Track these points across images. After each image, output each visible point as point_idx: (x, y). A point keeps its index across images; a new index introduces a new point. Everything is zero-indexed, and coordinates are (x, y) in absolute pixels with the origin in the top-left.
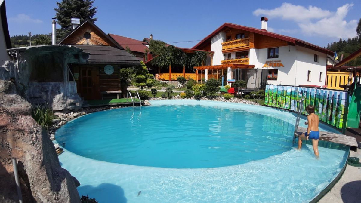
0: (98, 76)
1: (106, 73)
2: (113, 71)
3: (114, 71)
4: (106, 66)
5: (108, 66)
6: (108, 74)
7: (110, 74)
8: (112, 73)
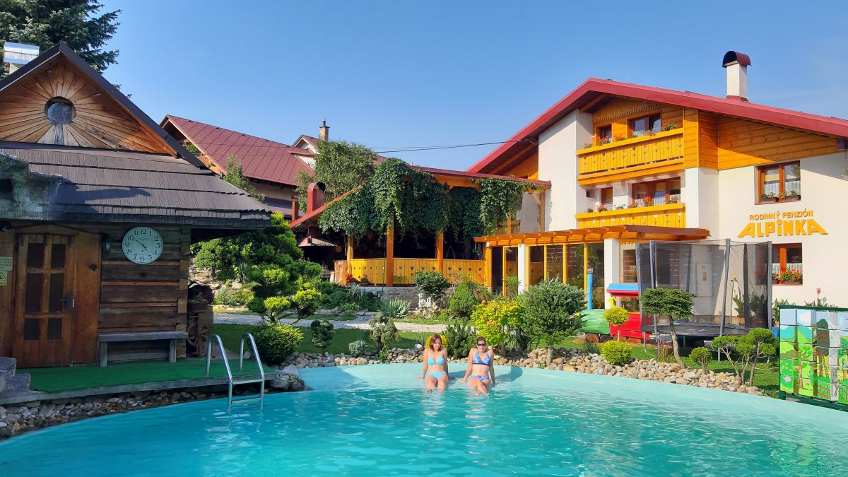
0: (93, 267)
1: (130, 257)
2: (160, 251)
3: (164, 249)
4: (131, 233)
5: (138, 229)
6: (138, 261)
7: (147, 261)
8: (155, 257)
